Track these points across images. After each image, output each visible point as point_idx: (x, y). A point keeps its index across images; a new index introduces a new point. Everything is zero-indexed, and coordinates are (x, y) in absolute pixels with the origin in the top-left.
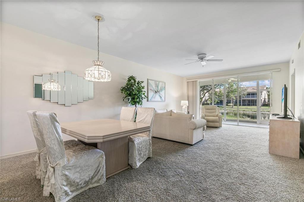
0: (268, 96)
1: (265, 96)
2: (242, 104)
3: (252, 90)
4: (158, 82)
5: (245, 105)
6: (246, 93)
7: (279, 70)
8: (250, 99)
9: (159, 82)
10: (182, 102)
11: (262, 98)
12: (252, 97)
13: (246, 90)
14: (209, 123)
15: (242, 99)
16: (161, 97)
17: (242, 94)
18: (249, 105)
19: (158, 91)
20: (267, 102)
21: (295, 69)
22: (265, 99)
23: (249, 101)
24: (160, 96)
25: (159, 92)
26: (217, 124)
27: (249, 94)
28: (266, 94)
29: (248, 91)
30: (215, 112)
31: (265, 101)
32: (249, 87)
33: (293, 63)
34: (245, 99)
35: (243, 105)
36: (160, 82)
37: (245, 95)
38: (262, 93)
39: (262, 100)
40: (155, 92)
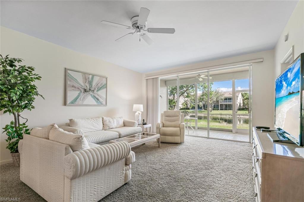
0: (243, 100)
1: (240, 101)
2: (219, 108)
3: (228, 95)
4: (91, 76)
5: (222, 109)
6: (223, 98)
7: (261, 60)
8: (228, 103)
9: (93, 76)
10: (135, 106)
11: (237, 103)
12: (228, 102)
13: (223, 95)
14: (166, 137)
15: (220, 103)
16: (98, 99)
17: (220, 99)
18: (226, 109)
19: (90, 90)
20: (242, 106)
21: (293, 47)
22: (240, 103)
23: (226, 105)
24: (95, 97)
25: (93, 91)
26: (177, 139)
27: (226, 99)
28: (241, 99)
29: (225, 96)
30: (178, 120)
31: (240, 105)
32: (226, 92)
33: (286, 40)
34: (222, 103)
35: (221, 109)
36: (95, 76)
37: (222, 100)
38: (238, 98)
39: (237, 104)
40: (83, 91)
